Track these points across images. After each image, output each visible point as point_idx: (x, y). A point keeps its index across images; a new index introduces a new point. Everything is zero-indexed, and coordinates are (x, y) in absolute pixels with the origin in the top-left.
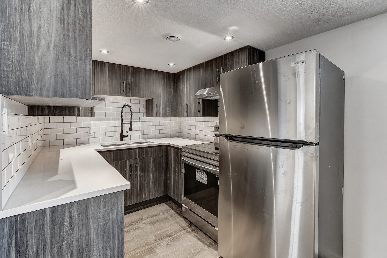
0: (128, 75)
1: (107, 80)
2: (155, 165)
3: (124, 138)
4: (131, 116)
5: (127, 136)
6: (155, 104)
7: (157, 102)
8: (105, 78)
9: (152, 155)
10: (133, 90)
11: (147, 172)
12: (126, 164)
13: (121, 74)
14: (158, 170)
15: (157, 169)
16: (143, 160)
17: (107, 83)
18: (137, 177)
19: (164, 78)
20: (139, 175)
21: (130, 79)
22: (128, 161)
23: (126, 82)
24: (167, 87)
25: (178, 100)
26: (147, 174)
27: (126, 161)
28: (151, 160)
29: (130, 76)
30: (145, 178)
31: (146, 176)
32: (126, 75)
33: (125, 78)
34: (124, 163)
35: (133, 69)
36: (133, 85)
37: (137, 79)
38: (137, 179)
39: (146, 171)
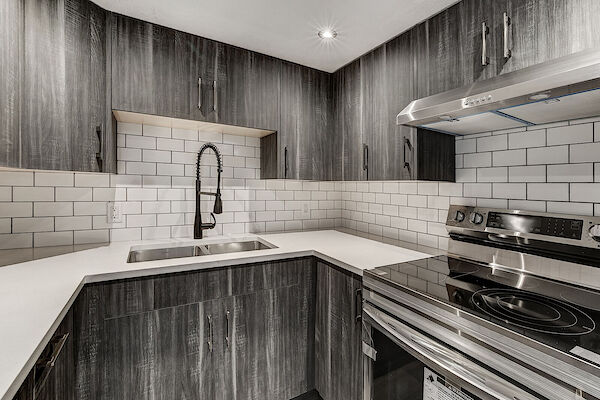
0: (210, 66)
1: (150, 70)
2: (281, 313)
3: (204, 232)
4: (219, 173)
5: (212, 226)
6: (282, 144)
7: (288, 140)
8: (144, 65)
9: (272, 283)
10: (224, 104)
11: (260, 333)
12: (196, 316)
13: (191, 59)
14: (290, 325)
15: (288, 324)
16: (248, 301)
17: (150, 79)
18: (230, 352)
19: (305, 81)
20: (237, 345)
21: (217, 76)
22: (201, 304)
23: (204, 83)
24: (311, 105)
25: (340, 138)
26: (260, 340)
27: (195, 307)
28: (271, 297)
29: (216, 67)
30: (253, 351)
31: (257, 344)
32: (204, 65)
33: (204, 72)
34: (190, 312)
35: (226, 51)
36: (224, 91)
37: (236, 77)
38: (231, 356)
39: (256, 332)
